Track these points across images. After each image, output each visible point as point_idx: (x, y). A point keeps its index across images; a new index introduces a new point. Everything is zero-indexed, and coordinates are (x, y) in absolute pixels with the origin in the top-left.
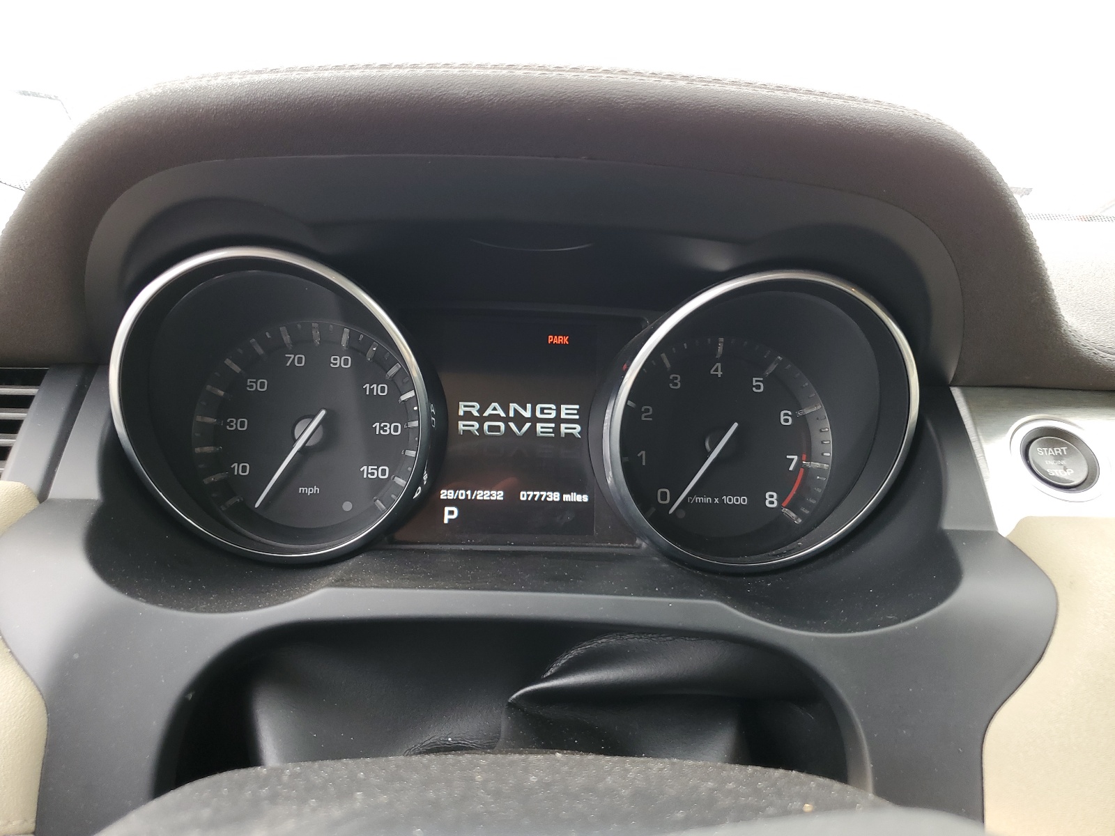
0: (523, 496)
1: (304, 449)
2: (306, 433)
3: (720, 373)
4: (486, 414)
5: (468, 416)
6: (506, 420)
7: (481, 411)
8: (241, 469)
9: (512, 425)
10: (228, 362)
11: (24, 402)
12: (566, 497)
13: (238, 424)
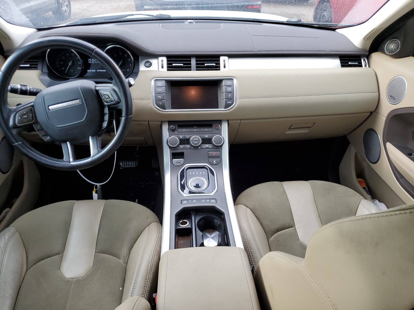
0: (98, 71)
1: (70, 66)
2: (70, 64)
3: (121, 54)
4: (92, 61)
5: (90, 61)
6: (95, 61)
7: (91, 60)
8: (63, 68)
9: (95, 62)
10: (59, 55)
11: (37, 62)
12: (103, 71)
13: (62, 63)
